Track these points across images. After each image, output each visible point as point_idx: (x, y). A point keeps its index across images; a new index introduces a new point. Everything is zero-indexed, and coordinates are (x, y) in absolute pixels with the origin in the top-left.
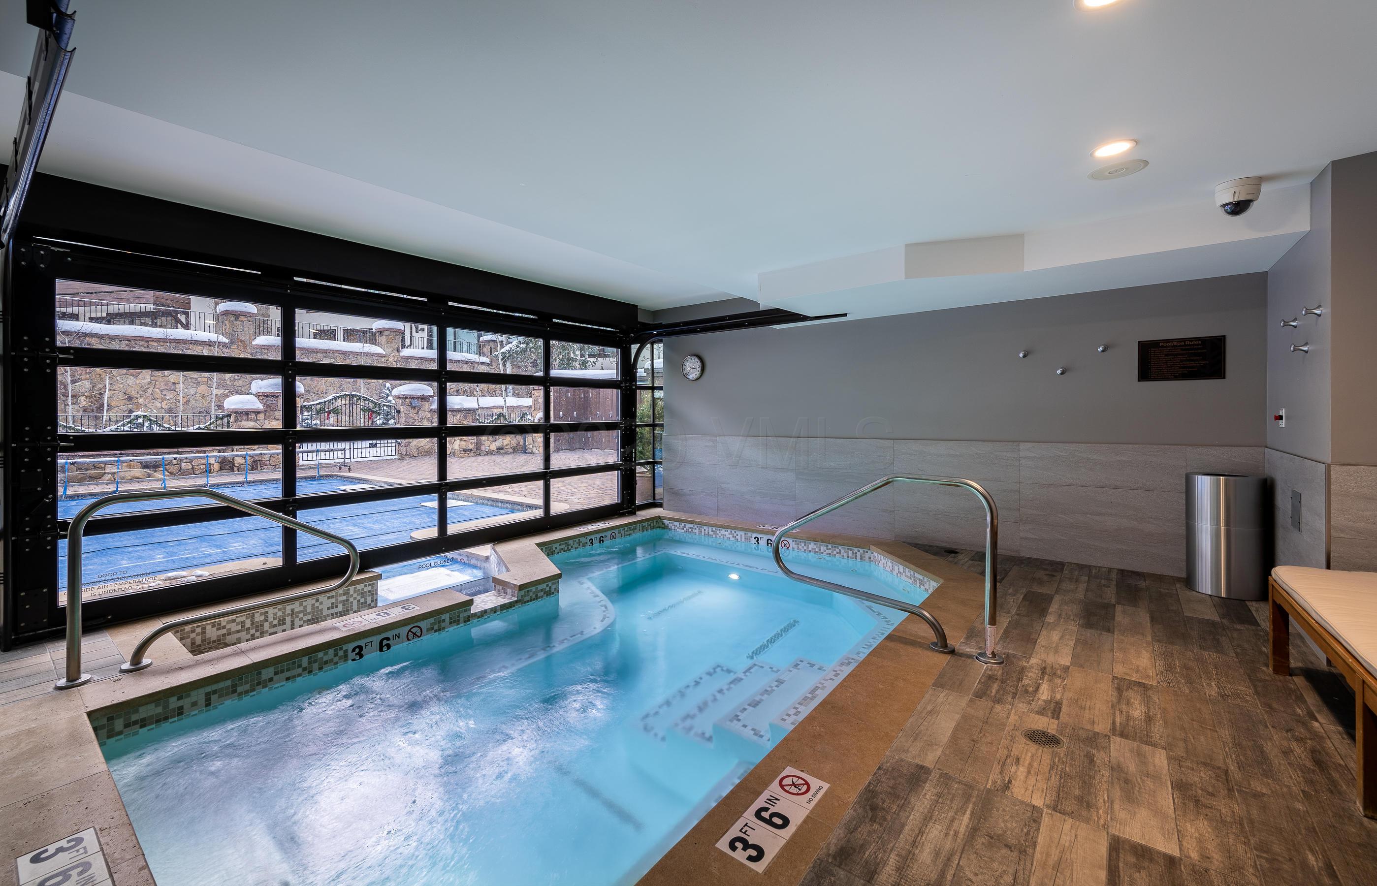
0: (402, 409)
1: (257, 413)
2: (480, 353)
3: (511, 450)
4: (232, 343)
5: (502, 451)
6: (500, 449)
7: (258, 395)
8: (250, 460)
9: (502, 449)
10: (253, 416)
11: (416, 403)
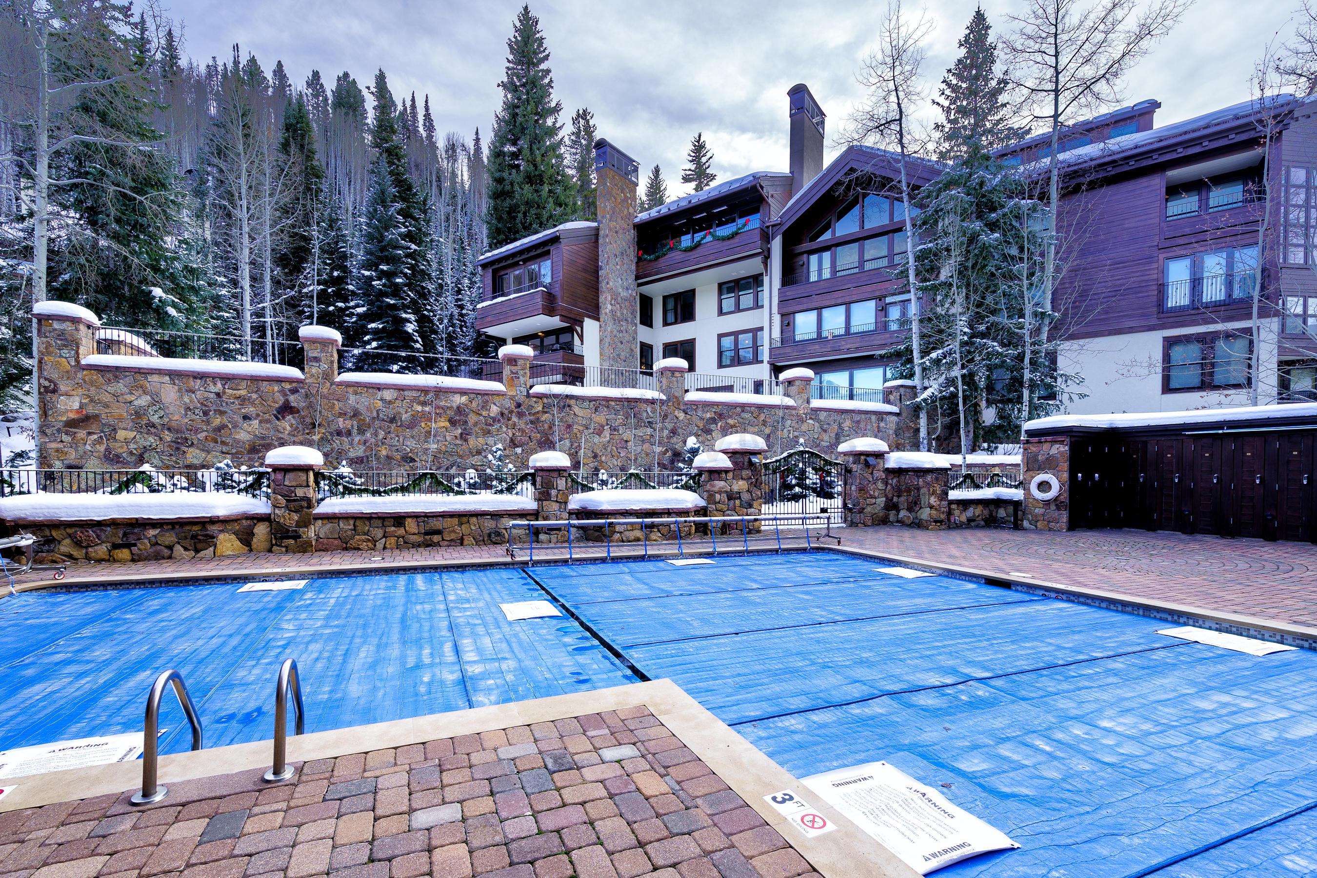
0: (855, 467)
1: (726, 471)
2: (887, 401)
3: (982, 523)
4: (669, 400)
5: (973, 524)
6: (970, 520)
7: (725, 452)
8: (720, 525)
9: (974, 520)
10: (724, 475)
11: (871, 460)
